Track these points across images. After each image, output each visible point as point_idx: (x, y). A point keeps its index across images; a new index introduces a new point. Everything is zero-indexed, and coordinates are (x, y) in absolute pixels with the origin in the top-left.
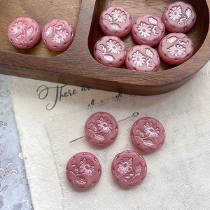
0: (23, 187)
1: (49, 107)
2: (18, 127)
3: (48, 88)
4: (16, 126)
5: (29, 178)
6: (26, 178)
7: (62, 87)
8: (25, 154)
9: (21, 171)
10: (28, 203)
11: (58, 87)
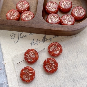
0: (4, 76)
1: (15, 42)
2: (2, 51)
3: (15, 34)
4: (1, 50)
5: (7, 72)
6: (5, 72)
7: (21, 34)
8: (5, 62)
9: (3, 69)
10: (6, 83)
11: (19, 34)
